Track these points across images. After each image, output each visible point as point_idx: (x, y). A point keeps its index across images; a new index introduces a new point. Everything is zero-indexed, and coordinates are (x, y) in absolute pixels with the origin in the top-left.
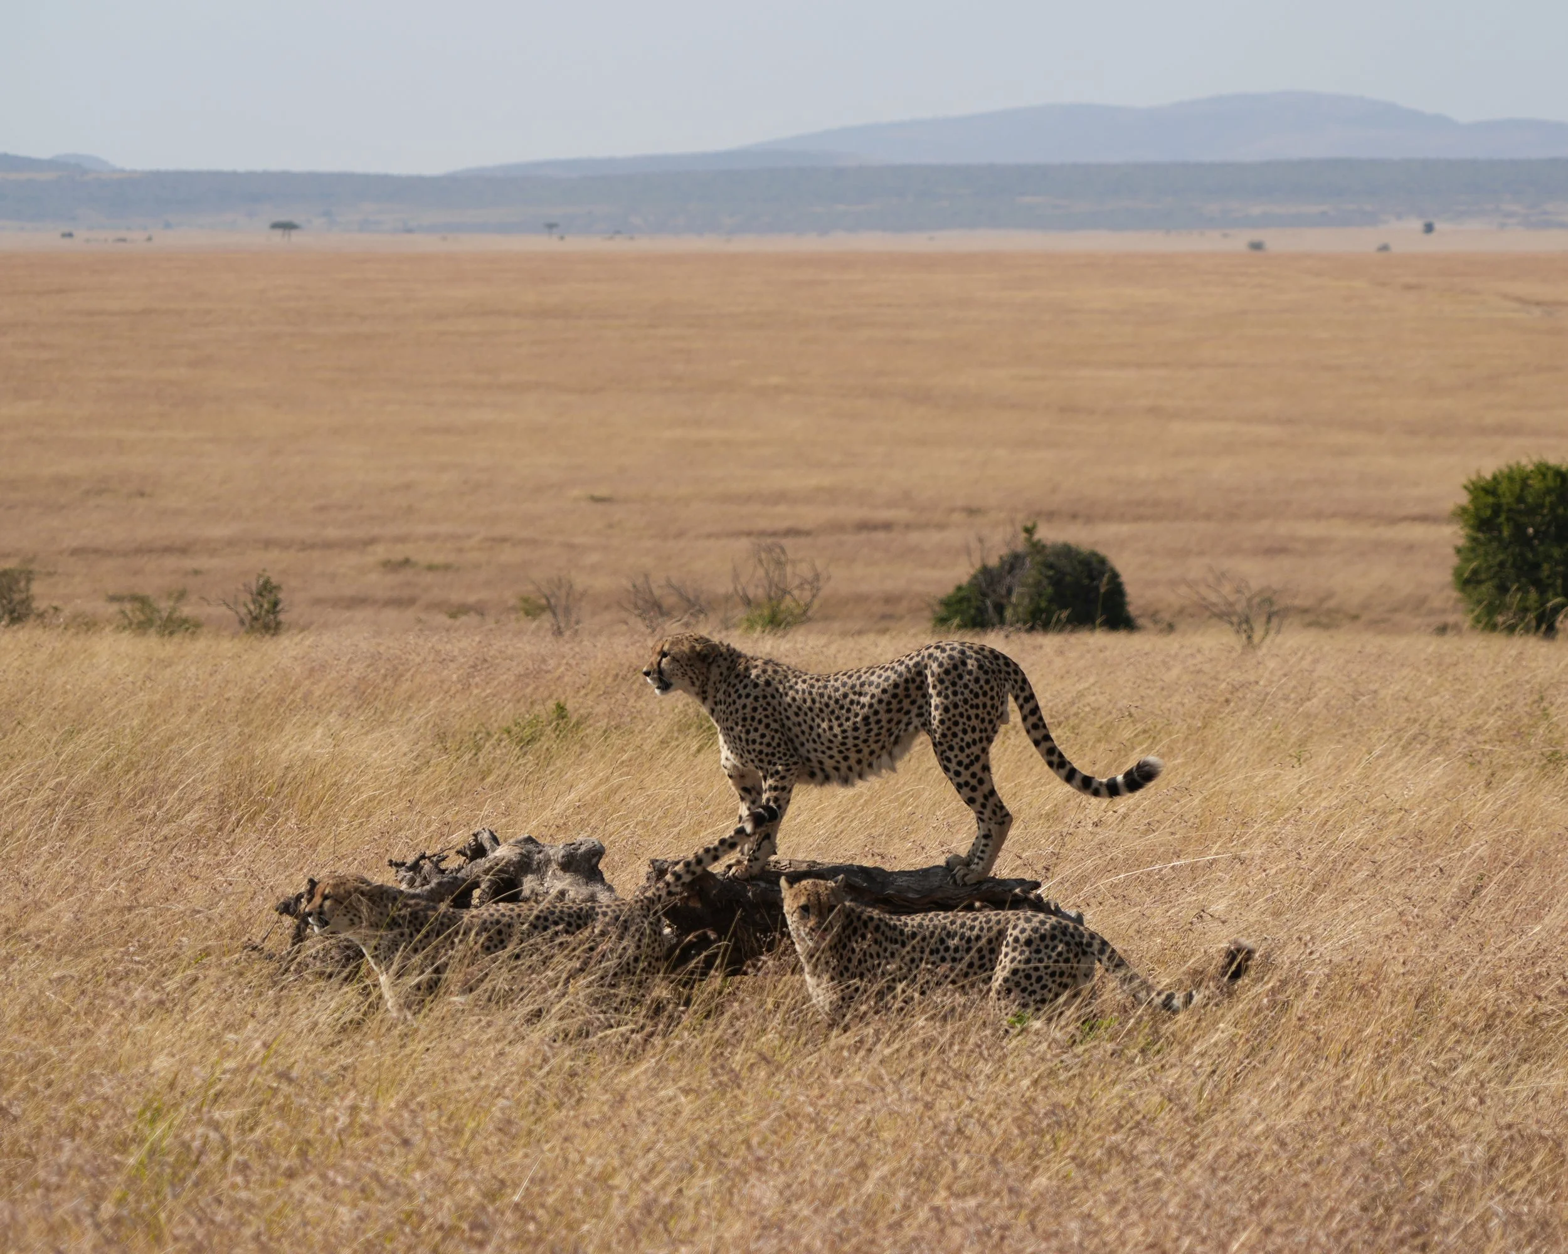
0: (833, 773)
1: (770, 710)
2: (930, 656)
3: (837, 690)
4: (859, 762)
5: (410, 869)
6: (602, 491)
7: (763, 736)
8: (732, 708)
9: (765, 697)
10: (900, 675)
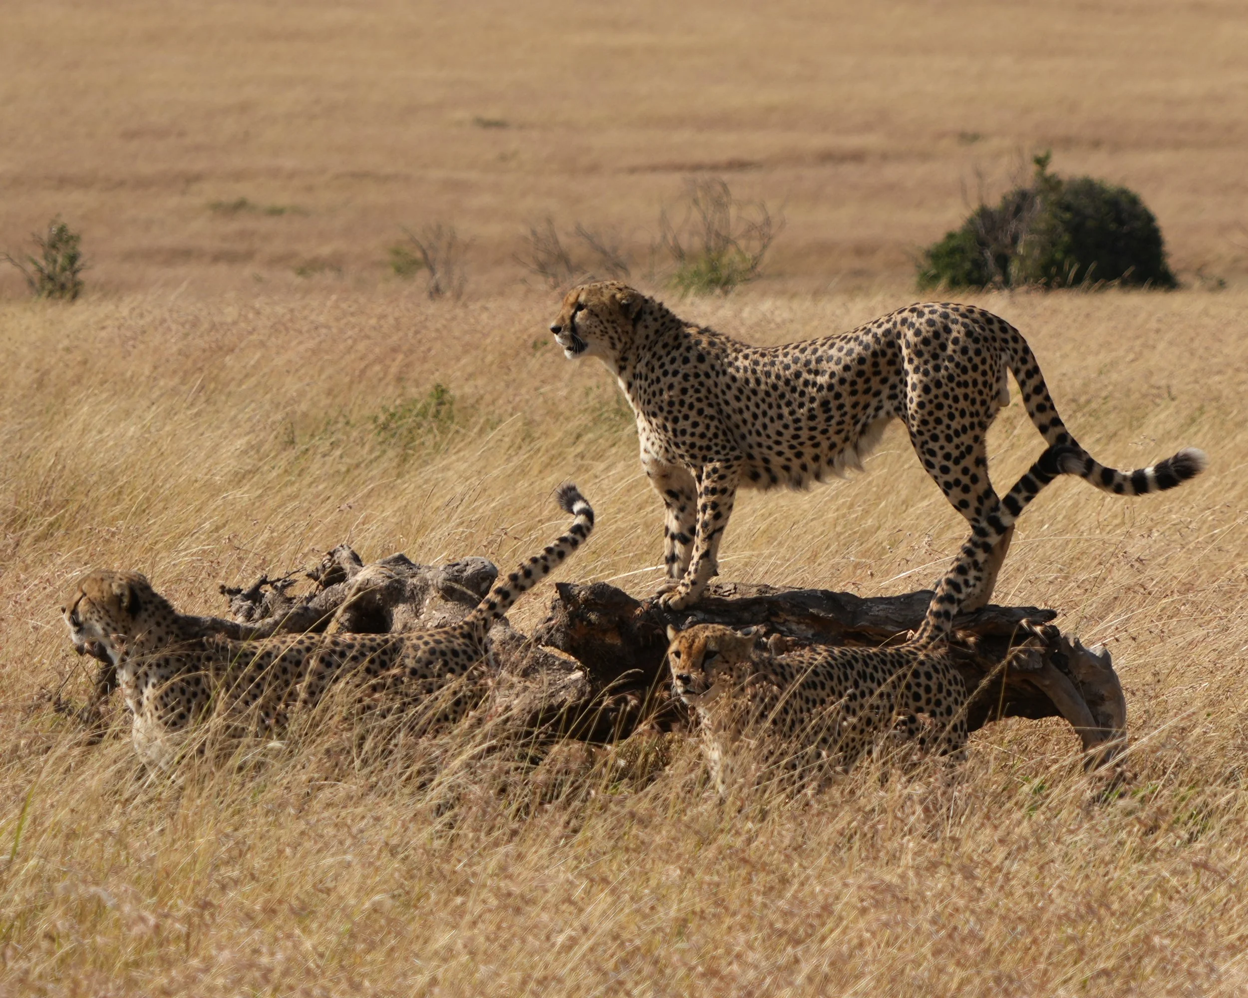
0: (781, 474)
1: (704, 391)
2: (904, 321)
3: (787, 367)
4: (816, 458)
5: (247, 597)
6: (493, 113)
7: (695, 425)
8: (655, 387)
9: (697, 376)
10: (866, 347)
